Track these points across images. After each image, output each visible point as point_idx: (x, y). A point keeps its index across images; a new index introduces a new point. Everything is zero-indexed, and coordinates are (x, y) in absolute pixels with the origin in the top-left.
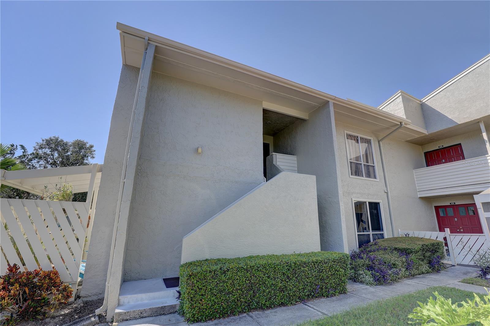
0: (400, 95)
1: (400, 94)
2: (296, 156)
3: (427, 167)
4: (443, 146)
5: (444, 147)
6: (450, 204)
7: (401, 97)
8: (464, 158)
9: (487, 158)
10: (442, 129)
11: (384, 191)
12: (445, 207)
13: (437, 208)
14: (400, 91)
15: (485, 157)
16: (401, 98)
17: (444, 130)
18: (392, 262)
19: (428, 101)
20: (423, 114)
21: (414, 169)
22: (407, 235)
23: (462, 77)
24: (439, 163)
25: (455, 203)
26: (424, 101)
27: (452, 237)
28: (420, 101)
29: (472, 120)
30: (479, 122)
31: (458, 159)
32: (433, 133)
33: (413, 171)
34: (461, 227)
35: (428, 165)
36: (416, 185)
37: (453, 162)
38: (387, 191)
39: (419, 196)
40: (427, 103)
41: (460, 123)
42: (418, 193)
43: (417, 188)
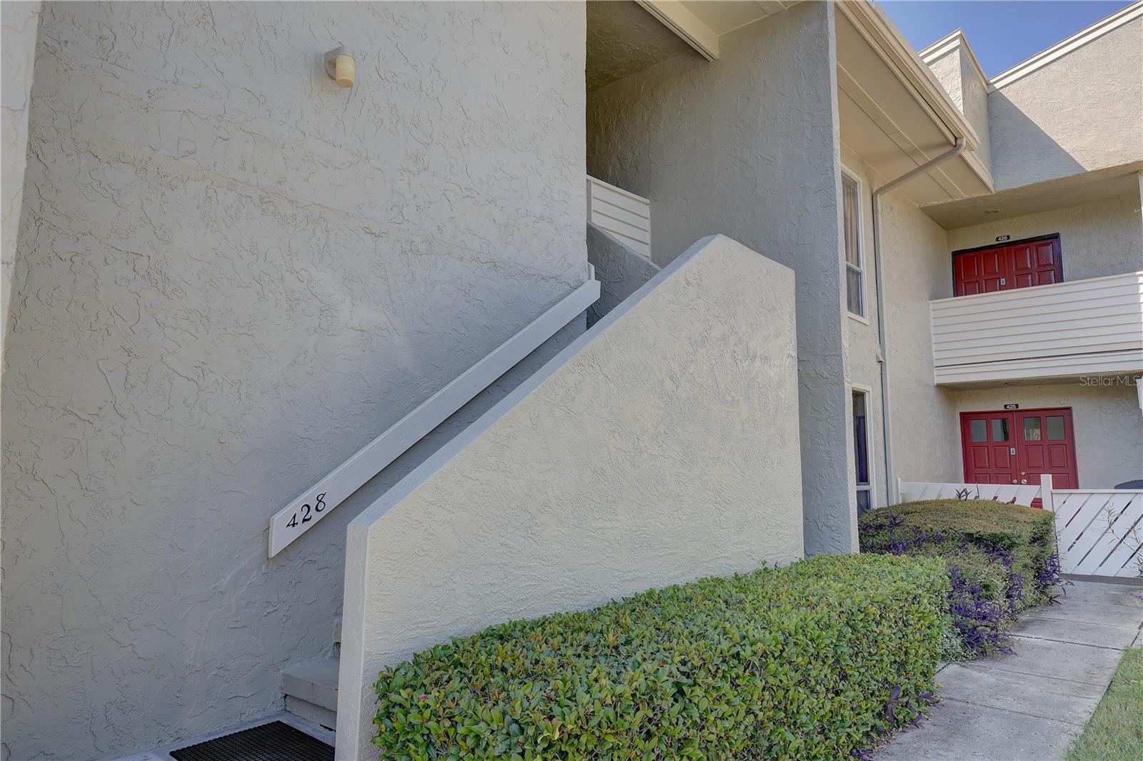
0: (957, 47)
1: (957, 42)
2: (648, 201)
3: (954, 296)
4: (1008, 237)
5: (1011, 240)
6: (1003, 409)
7: (957, 53)
8: (1059, 279)
9: (1137, 280)
10: (1038, 181)
11: (877, 357)
12: (987, 416)
13: (966, 418)
14: (959, 32)
15: (1135, 276)
16: (959, 58)
17: (1042, 184)
18: (981, 578)
19: (1012, 86)
20: (990, 128)
21: (930, 300)
22: (964, 493)
23: (1122, 25)
24: (991, 286)
25: (1017, 406)
26: (997, 86)
27: (1058, 500)
28: (988, 84)
29: (1129, 162)
30: (1137, 172)
31: (1042, 280)
32: (1008, 191)
33: (929, 304)
34: (1023, 473)
35: (957, 293)
36: (931, 347)
37: (1029, 286)
38: (884, 358)
39: (938, 380)
40: (1006, 93)
41: (1089, 170)
42: (936, 373)
43: (935, 355)
